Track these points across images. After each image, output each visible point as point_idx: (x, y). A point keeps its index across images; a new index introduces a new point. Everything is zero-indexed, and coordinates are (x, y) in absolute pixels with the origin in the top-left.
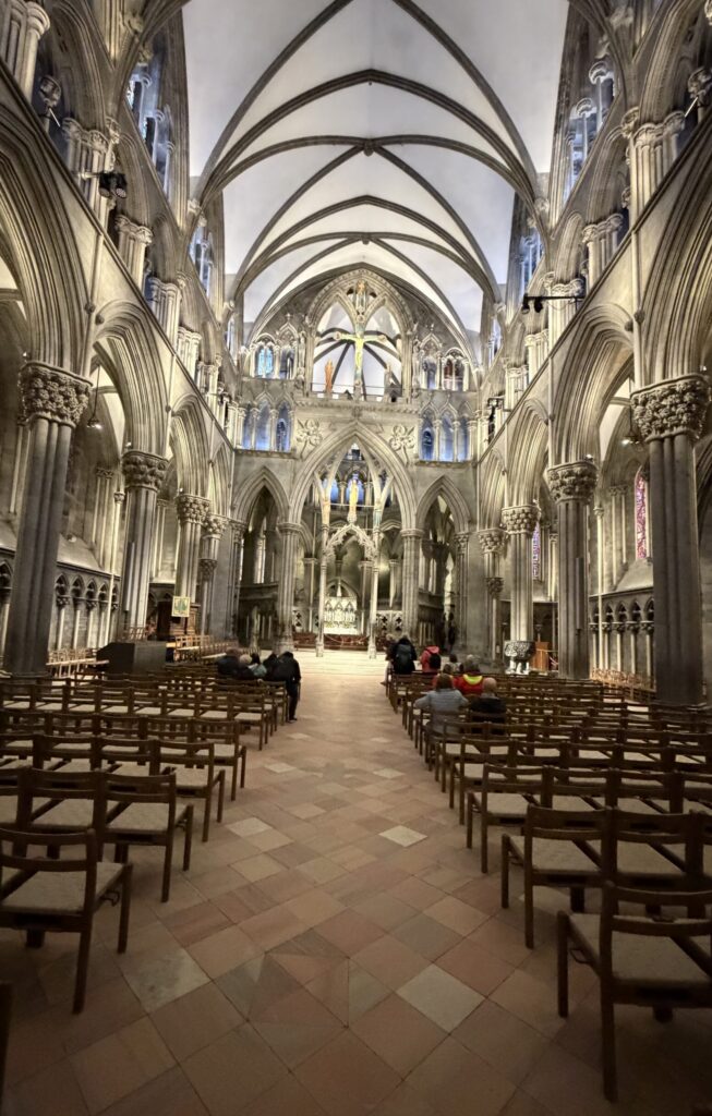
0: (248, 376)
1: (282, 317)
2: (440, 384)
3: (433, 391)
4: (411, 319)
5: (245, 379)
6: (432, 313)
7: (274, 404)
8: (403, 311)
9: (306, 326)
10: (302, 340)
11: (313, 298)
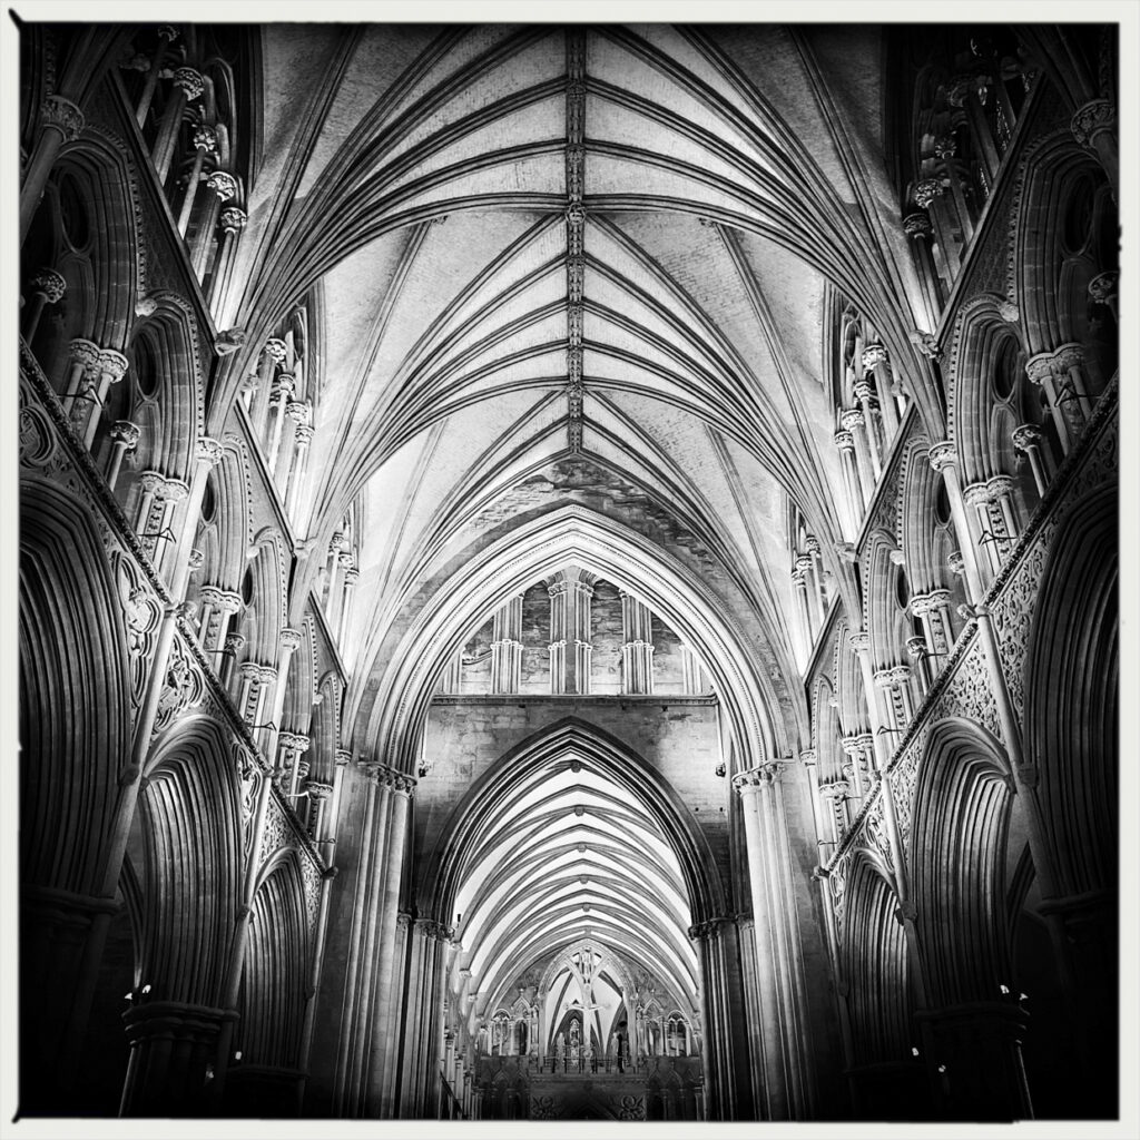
0: (487, 1055)
1: (516, 991)
2: (665, 1051)
3: (658, 1058)
4: (633, 985)
5: (483, 1058)
6: (652, 976)
7: (511, 1083)
8: (625, 976)
9: (536, 1000)
10: (535, 1015)
11: (544, 969)
